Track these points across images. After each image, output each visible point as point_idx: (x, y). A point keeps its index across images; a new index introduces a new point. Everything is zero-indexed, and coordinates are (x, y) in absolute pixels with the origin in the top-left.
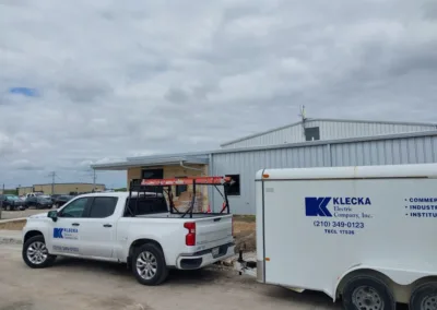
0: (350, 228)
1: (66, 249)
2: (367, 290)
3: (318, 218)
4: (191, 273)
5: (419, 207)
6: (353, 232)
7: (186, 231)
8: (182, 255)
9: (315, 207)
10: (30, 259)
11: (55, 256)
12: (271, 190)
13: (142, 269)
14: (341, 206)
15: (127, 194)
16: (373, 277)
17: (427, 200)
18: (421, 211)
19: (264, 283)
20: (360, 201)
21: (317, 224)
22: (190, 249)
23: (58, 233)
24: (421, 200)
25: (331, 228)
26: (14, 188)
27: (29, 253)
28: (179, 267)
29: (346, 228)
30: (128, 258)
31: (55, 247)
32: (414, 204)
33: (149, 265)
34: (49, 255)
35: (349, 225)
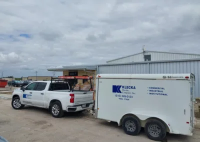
0: (127, 98)
1: (27, 102)
2: (131, 122)
3: (117, 93)
4: (72, 114)
5: (152, 91)
6: (128, 100)
7: (70, 97)
8: (68, 106)
9: (116, 89)
10: (14, 106)
11: (24, 105)
12: (101, 82)
13: (54, 111)
14: (125, 89)
15: (50, 82)
16: (133, 117)
17: (155, 88)
18: (153, 92)
19: (97, 118)
20: (132, 87)
21: (116, 96)
22: (72, 104)
23: (24, 96)
24: (153, 88)
25: (121, 97)
26: (20, 77)
27: (14, 104)
28: (67, 111)
29: (126, 98)
30: (49, 107)
31: (24, 102)
32: (151, 89)
33: (57, 110)
34: (22, 105)
35: (127, 97)
